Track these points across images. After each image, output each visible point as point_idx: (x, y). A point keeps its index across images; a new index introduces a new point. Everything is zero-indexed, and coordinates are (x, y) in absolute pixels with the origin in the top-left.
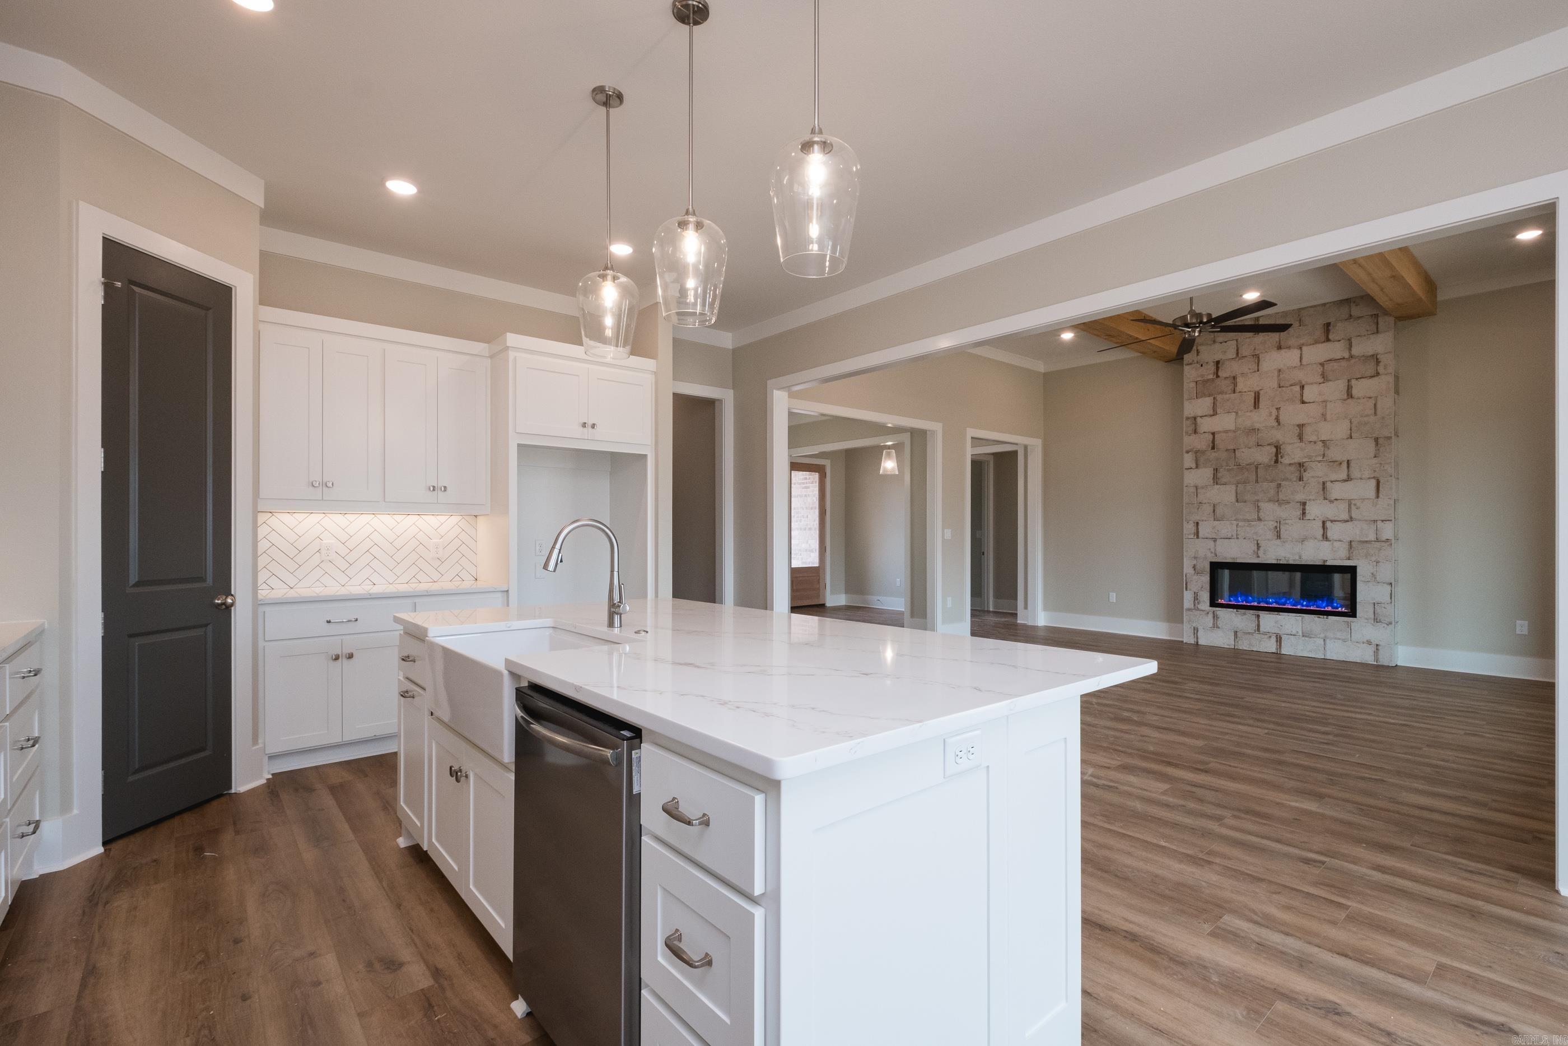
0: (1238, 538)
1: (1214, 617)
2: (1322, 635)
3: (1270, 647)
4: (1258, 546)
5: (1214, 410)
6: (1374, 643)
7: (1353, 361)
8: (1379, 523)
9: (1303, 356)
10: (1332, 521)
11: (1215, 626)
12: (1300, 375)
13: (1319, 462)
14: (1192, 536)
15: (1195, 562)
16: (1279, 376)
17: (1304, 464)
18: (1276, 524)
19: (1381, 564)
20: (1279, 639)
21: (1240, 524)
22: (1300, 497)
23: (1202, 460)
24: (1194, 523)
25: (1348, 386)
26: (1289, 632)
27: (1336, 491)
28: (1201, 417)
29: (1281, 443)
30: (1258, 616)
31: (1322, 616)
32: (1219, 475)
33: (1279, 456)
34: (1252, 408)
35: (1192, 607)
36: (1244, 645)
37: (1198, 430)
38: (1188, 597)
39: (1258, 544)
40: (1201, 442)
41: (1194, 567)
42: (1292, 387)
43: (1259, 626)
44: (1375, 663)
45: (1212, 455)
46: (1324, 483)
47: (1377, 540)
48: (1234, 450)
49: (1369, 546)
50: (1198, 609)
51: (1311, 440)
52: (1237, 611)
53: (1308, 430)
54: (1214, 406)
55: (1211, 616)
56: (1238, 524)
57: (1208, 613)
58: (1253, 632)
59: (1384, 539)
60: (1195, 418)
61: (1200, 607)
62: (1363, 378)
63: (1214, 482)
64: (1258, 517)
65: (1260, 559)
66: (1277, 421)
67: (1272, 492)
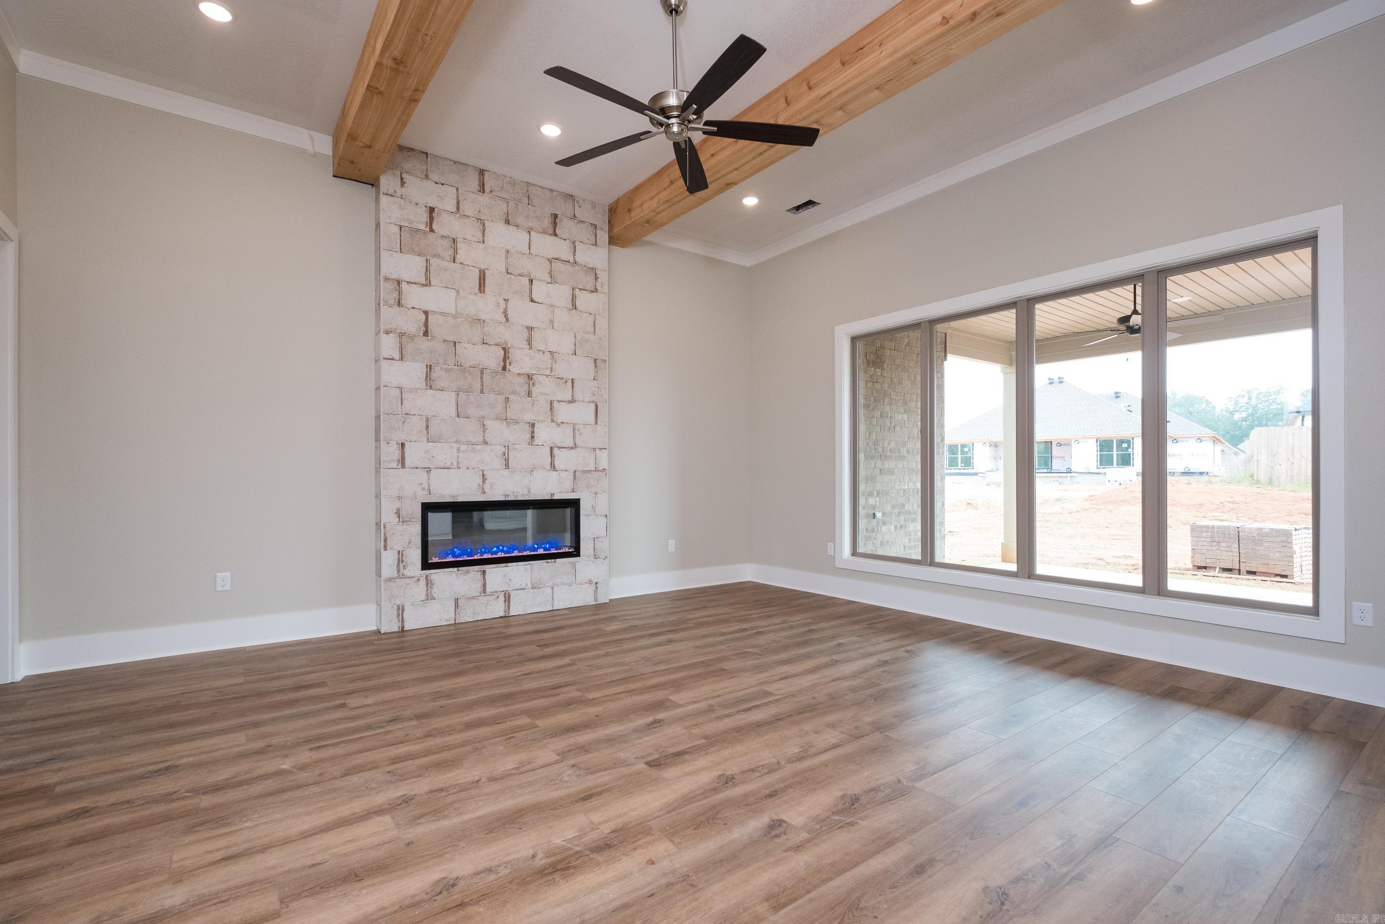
0: (459, 468)
1: (427, 584)
2: (550, 583)
3: (496, 609)
4: (484, 479)
5: (426, 279)
6: (594, 581)
7: (577, 268)
8: (598, 450)
9: (532, 243)
10: (559, 448)
11: (429, 597)
12: (528, 266)
13: (547, 376)
14: (394, 465)
15: (397, 505)
16: (507, 258)
17: (533, 377)
18: (503, 449)
19: (598, 495)
20: (507, 598)
21: (463, 447)
22: (529, 417)
23: (409, 348)
24: (397, 444)
25: (573, 294)
26: (518, 586)
27: (564, 412)
28: (408, 283)
29: (509, 345)
30: (484, 572)
31: (550, 561)
32: (434, 375)
33: (507, 362)
34: (477, 290)
35: (395, 575)
36: (467, 616)
37: (403, 302)
38: (389, 559)
39: (483, 475)
40: (411, 323)
41: (398, 513)
42: (520, 278)
43: (484, 585)
44: (595, 603)
45: (424, 344)
46: (551, 403)
47: (596, 470)
48: (455, 343)
49: (589, 475)
50: (404, 577)
51: (540, 349)
52: (458, 570)
53: (536, 335)
54: (426, 272)
55: (423, 582)
56: (459, 448)
57: (419, 580)
58: (479, 594)
59: (601, 469)
60: (399, 282)
61: (407, 572)
62: (585, 290)
63: (427, 385)
64: (484, 439)
65: (486, 495)
66: (505, 316)
67: (500, 408)
